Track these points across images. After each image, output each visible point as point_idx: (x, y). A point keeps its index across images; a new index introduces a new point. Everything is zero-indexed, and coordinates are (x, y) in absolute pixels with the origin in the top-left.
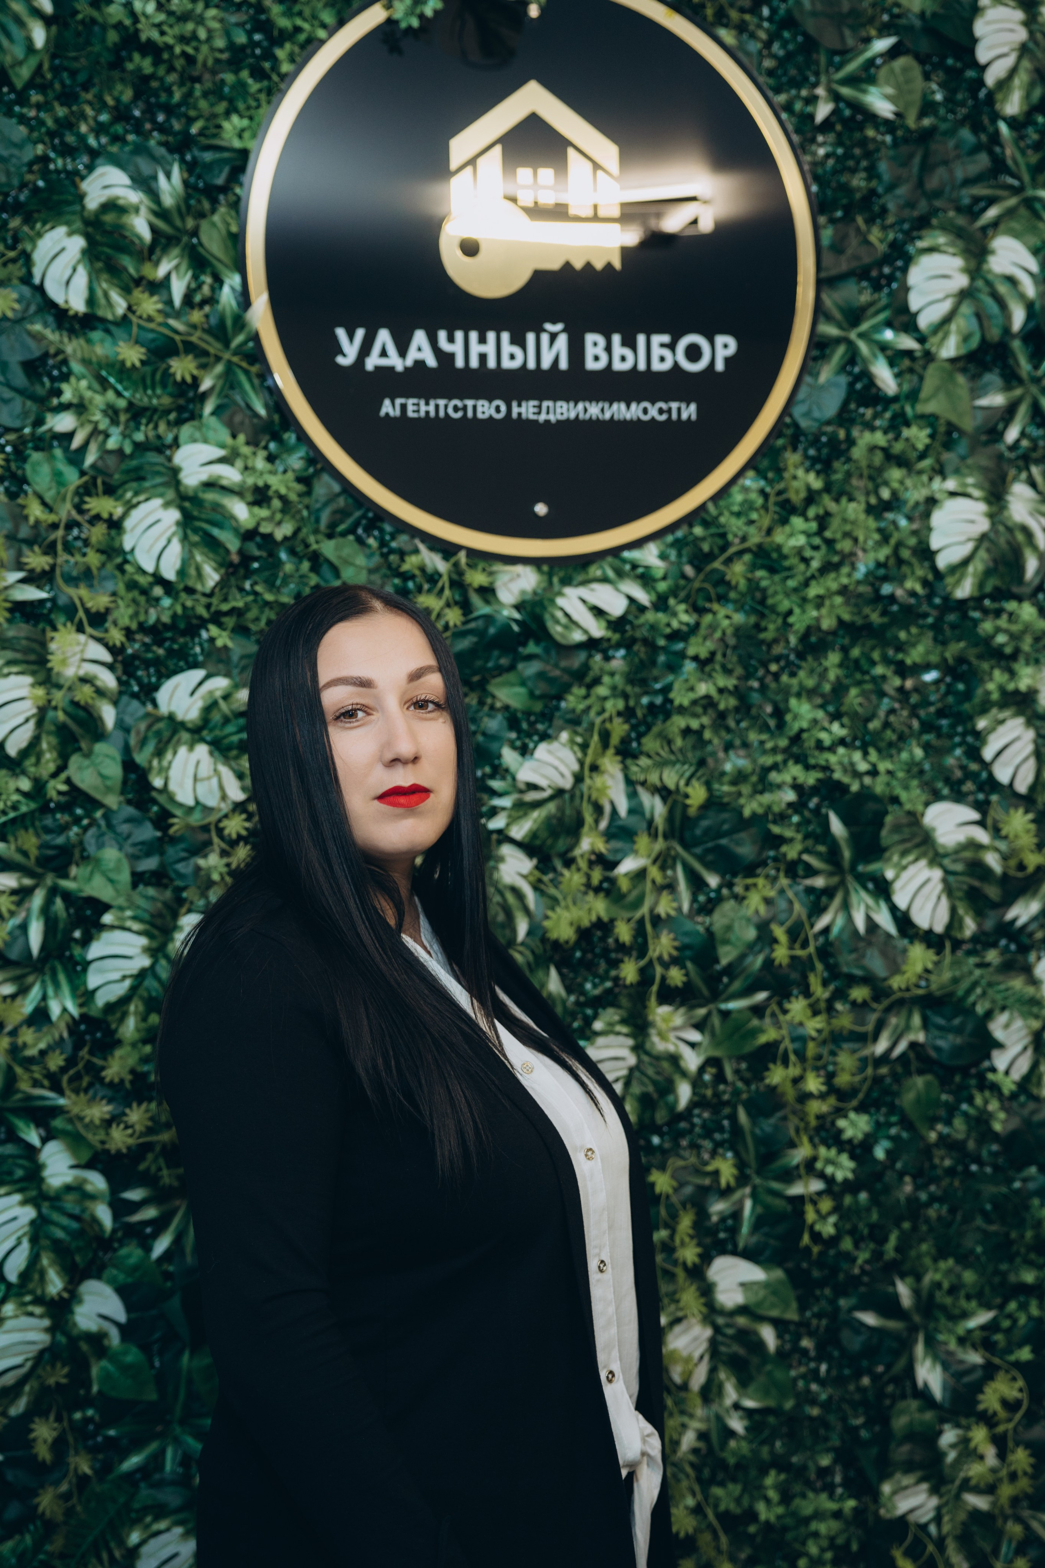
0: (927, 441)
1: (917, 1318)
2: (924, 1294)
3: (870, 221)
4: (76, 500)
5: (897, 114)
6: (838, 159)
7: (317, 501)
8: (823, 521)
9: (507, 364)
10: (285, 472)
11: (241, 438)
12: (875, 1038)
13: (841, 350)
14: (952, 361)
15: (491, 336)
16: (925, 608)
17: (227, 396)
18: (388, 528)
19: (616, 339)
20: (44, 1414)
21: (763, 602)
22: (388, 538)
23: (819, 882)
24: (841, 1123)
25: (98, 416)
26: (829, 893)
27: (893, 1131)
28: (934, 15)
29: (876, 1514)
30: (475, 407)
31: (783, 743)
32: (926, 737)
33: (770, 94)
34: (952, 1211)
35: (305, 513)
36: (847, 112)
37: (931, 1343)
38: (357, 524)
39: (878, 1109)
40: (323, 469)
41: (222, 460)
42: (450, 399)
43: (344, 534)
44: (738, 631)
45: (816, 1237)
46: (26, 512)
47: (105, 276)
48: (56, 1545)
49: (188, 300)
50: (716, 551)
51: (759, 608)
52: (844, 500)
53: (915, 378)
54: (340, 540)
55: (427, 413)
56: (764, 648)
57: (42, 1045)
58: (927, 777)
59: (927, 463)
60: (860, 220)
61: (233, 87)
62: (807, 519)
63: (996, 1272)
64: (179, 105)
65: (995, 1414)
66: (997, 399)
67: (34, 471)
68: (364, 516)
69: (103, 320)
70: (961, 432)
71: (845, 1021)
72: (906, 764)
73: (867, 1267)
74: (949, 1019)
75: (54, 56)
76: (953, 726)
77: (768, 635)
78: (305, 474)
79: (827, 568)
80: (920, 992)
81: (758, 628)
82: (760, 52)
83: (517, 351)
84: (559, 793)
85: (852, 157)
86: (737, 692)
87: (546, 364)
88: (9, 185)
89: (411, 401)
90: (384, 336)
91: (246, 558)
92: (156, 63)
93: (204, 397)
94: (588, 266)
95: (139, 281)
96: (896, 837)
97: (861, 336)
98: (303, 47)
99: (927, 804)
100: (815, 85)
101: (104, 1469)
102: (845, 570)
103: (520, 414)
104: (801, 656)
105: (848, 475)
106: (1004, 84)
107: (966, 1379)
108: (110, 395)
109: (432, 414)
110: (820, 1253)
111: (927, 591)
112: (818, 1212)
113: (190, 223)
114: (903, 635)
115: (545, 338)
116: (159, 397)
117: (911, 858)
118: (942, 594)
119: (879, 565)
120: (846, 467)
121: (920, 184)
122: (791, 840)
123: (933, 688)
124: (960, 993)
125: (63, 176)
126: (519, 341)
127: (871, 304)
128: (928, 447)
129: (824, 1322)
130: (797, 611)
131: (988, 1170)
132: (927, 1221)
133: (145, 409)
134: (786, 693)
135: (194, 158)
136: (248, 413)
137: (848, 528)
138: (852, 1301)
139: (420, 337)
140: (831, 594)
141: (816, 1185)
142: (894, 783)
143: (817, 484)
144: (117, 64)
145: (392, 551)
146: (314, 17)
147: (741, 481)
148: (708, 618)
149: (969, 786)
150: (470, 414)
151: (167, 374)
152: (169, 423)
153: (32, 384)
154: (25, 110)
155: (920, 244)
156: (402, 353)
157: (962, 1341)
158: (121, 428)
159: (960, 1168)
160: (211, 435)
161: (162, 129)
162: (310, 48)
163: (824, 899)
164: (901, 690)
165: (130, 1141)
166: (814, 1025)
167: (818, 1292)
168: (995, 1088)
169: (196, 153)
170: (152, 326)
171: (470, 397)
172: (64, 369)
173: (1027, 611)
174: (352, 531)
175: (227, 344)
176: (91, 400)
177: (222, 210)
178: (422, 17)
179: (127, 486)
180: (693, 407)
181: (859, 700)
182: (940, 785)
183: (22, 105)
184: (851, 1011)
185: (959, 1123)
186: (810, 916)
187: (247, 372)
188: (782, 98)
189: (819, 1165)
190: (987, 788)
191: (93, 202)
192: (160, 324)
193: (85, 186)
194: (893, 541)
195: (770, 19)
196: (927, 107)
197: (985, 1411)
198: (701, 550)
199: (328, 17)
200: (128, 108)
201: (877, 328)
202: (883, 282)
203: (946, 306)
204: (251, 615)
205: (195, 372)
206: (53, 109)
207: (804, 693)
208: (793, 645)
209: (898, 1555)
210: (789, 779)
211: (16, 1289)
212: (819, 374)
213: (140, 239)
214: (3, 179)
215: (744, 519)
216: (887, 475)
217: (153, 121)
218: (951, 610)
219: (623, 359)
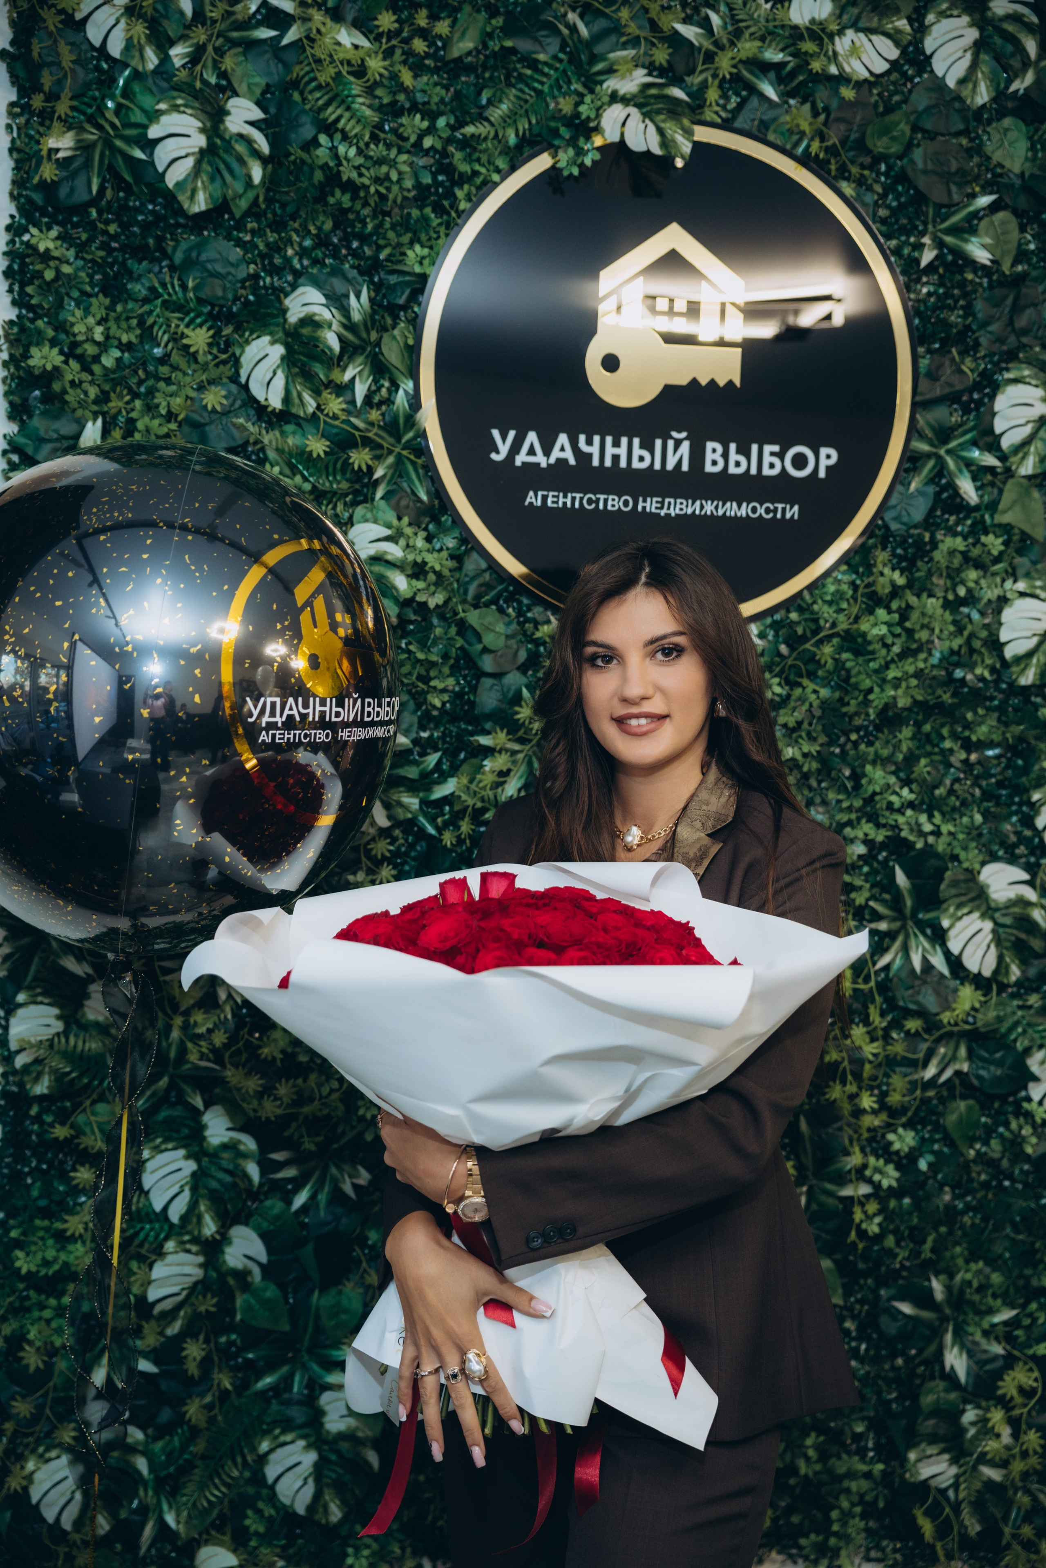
0: (1002, 548)
1: (948, 1311)
2: (955, 1290)
3: (963, 353)
6: (939, 297)
7: (466, 575)
9: (636, 464)
10: (441, 550)
11: (406, 520)
12: (925, 1065)
13: (931, 463)
14: (1029, 478)
15: (624, 440)
16: (991, 692)
18: (526, 601)
19: (733, 447)
20: (195, 1336)
21: (847, 680)
22: (524, 609)
23: (883, 926)
24: (891, 1137)
26: (891, 935)
27: (936, 1147)
28: (1032, 176)
29: (902, 1477)
30: (606, 501)
31: (858, 803)
32: (985, 804)
33: (882, 240)
34: (985, 1219)
35: (455, 585)
36: (950, 258)
37: (960, 1335)
38: (499, 595)
39: (924, 1127)
40: (472, 548)
41: (387, 539)
42: (585, 493)
43: (487, 605)
44: (824, 704)
45: (862, 1234)
47: (300, 380)
48: (199, 1447)
49: (368, 400)
50: (809, 634)
51: (844, 685)
52: (925, 595)
53: (996, 491)
54: (484, 610)
55: (565, 504)
56: (846, 720)
57: (210, 1025)
58: (984, 840)
60: (954, 350)
61: (417, 221)
62: (890, 612)
63: (1021, 1276)
64: (371, 235)
65: (1012, 1398)
68: (506, 590)
69: (297, 417)
70: (1034, 541)
71: (899, 1048)
73: (907, 1264)
74: (992, 1053)
75: (268, 190)
76: (1011, 796)
77: (851, 708)
78: (458, 552)
79: (907, 653)
80: (967, 1027)
81: (842, 702)
82: (876, 203)
83: (646, 454)
85: (952, 296)
86: (820, 757)
87: (670, 466)
88: (224, 298)
89: (552, 493)
90: (532, 437)
91: (403, 621)
92: (353, 199)
93: (377, 483)
94: (712, 382)
95: (328, 385)
96: (954, 891)
97: (948, 452)
98: (478, 188)
99: (983, 864)
100: (923, 234)
101: (243, 1386)
102: (922, 656)
103: (644, 508)
104: (879, 728)
105: (930, 574)
107: (988, 1367)
108: (298, 479)
109: (569, 505)
110: (864, 1248)
112: (865, 1213)
113: (374, 336)
114: (969, 716)
115: (671, 444)
116: (339, 483)
117: (965, 910)
119: (952, 652)
120: (929, 566)
121: (1011, 322)
122: (860, 888)
123: (995, 762)
124: (1003, 1030)
125: (270, 292)
126: (648, 445)
127: (961, 425)
128: (1001, 553)
129: (866, 1307)
130: (877, 689)
131: (1020, 1186)
132: (962, 1227)
133: (326, 492)
134: (863, 759)
137: (926, 621)
138: (892, 1292)
139: (563, 439)
140: (907, 676)
141: (864, 1189)
142: (955, 843)
143: (901, 580)
144: (321, 199)
145: (528, 620)
146: (489, 163)
147: (834, 574)
148: (798, 691)
149: (1022, 850)
150: (601, 506)
151: (347, 464)
152: (345, 504)
154: (241, 235)
155: (1008, 375)
156: (547, 453)
157: (986, 1334)
159: (994, 1183)
160: (380, 515)
161: (355, 254)
162: (485, 189)
163: (887, 940)
164: (966, 762)
165: (279, 1111)
166: (870, 1049)
167: (862, 1281)
168: (1029, 1116)
169: (382, 274)
170: (337, 423)
171: (602, 492)
174: (494, 601)
175: (398, 439)
178: (581, 166)
180: (796, 508)
181: (928, 769)
182: (996, 848)
183: (239, 231)
184: (904, 1040)
185: (995, 1143)
186: (872, 956)
187: (414, 463)
188: (893, 243)
189: (868, 1173)
190: (1038, 852)
191: (293, 317)
192: (343, 422)
193: (287, 302)
194: (966, 633)
195: (887, 174)
196: (1021, 255)
197: (1004, 1395)
198: (795, 632)
199: (502, 163)
200: (327, 235)
202: (974, 406)
203: (1027, 430)
204: (405, 670)
206: (265, 235)
207: (878, 760)
208: (872, 717)
209: (919, 1513)
210: (861, 835)
211: (177, 1230)
212: (909, 484)
213: (331, 349)
214: (220, 293)
215: (834, 608)
216: (963, 575)
217: (349, 247)
218: (1015, 695)
219: (738, 464)
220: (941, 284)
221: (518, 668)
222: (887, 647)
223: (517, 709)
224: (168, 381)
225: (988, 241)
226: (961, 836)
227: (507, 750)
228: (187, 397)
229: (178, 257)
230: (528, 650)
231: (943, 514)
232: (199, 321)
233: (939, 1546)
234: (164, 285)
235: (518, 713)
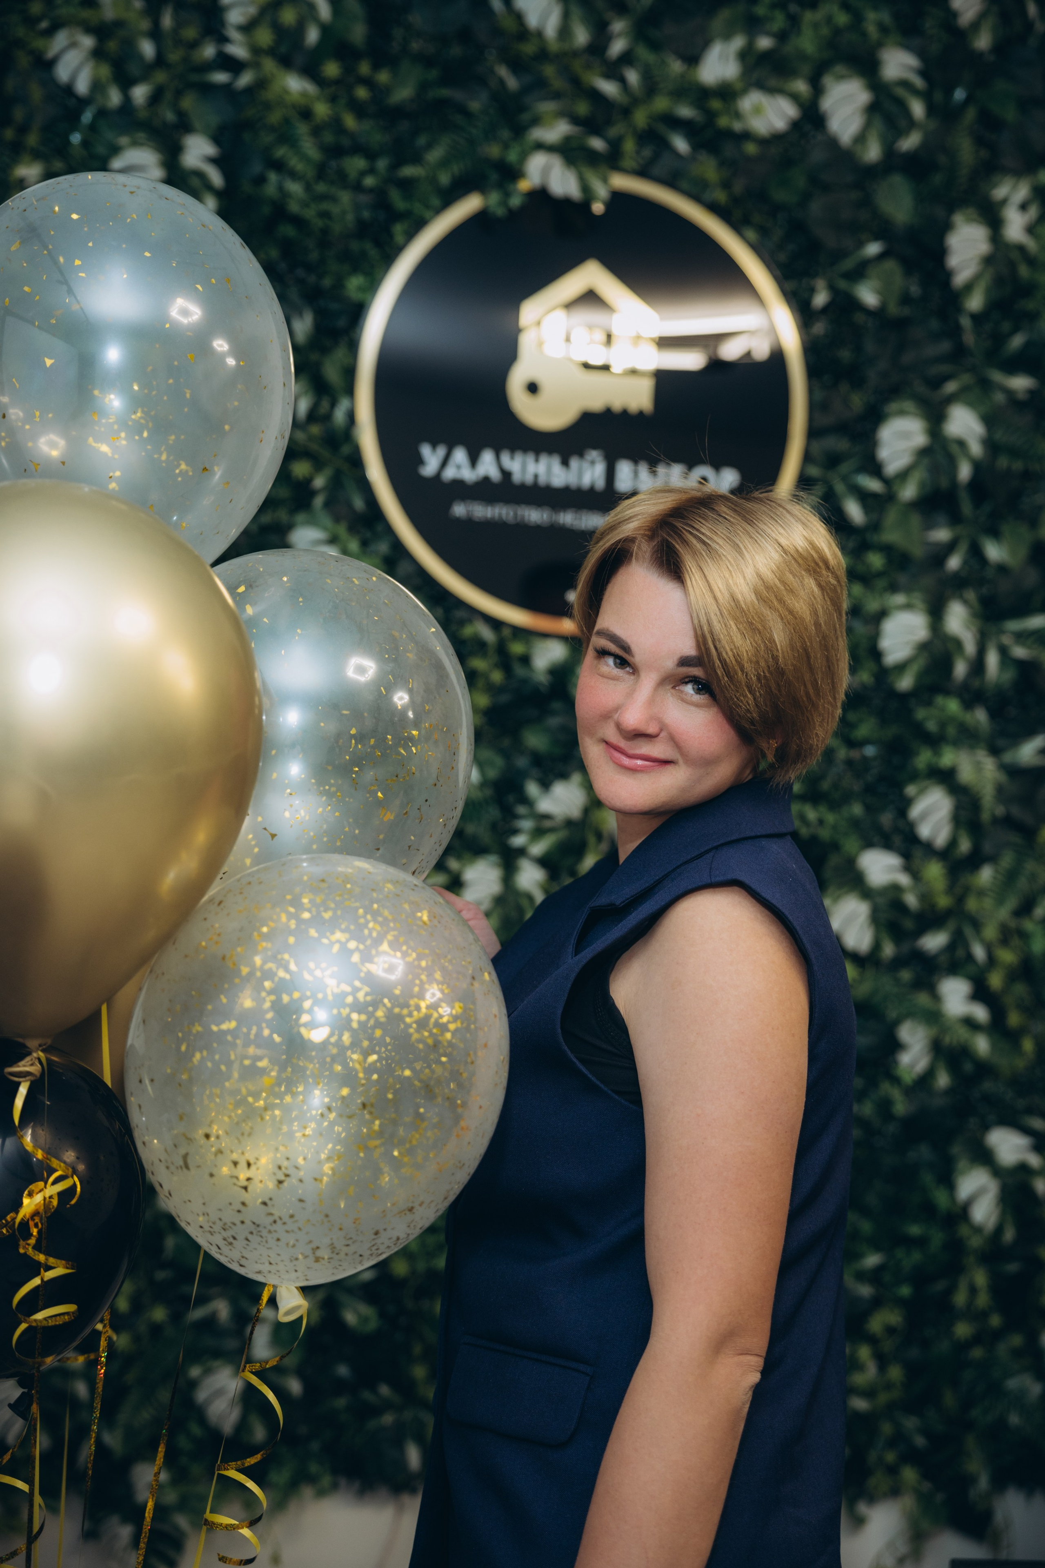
0: (884, 564)
3: (853, 387)
5: (881, 305)
6: (832, 337)
9: (554, 481)
11: (342, 525)
14: (910, 503)
15: (544, 459)
17: (334, 493)
19: (642, 466)
28: (916, 227)
32: (866, 798)
36: (842, 302)
53: (879, 514)
58: (863, 828)
59: (882, 581)
60: (844, 387)
61: (357, 253)
64: (314, 264)
65: (878, 1336)
66: (942, 535)
70: (912, 559)
72: (848, 819)
83: (563, 472)
84: (569, 823)
87: (585, 484)
89: (475, 506)
90: (460, 453)
92: (299, 232)
93: (315, 493)
94: (625, 410)
96: (836, 873)
97: (838, 477)
98: (413, 224)
99: (863, 850)
100: (817, 277)
101: (176, 1317)
103: (559, 521)
106: (969, 287)
107: (854, 1308)
111: (875, 683)
113: (317, 356)
114: (852, 716)
115: (586, 462)
117: (845, 891)
118: (888, 685)
121: (895, 360)
123: (872, 760)
124: (876, 1002)
126: (565, 463)
127: (847, 452)
128: (884, 569)
135: (324, 307)
136: (350, 507)
139: (487, 456)
146: (424, 201)
149: (896, 838)
155: (892, 407)
160: (319, 520)
162: (419, 225)
164: (846, 760)
168: (898, 1080)
169: (326, 302)
171: (521, 505)
173: (953, 706)
175: (335, 452)
177: (340, 348)
178: (508, 208)
182: (873, 834)
185: (869, 1105)
187: (348, 476)
188: (793, 284)
190: (908, 842)
196: (906, 299)
197: (871, 1334)
201: (851, 472)
203: (908, 460)
205: (311, 474)
218: (894, 699)
225: (877, 286)
226: (844, 826)
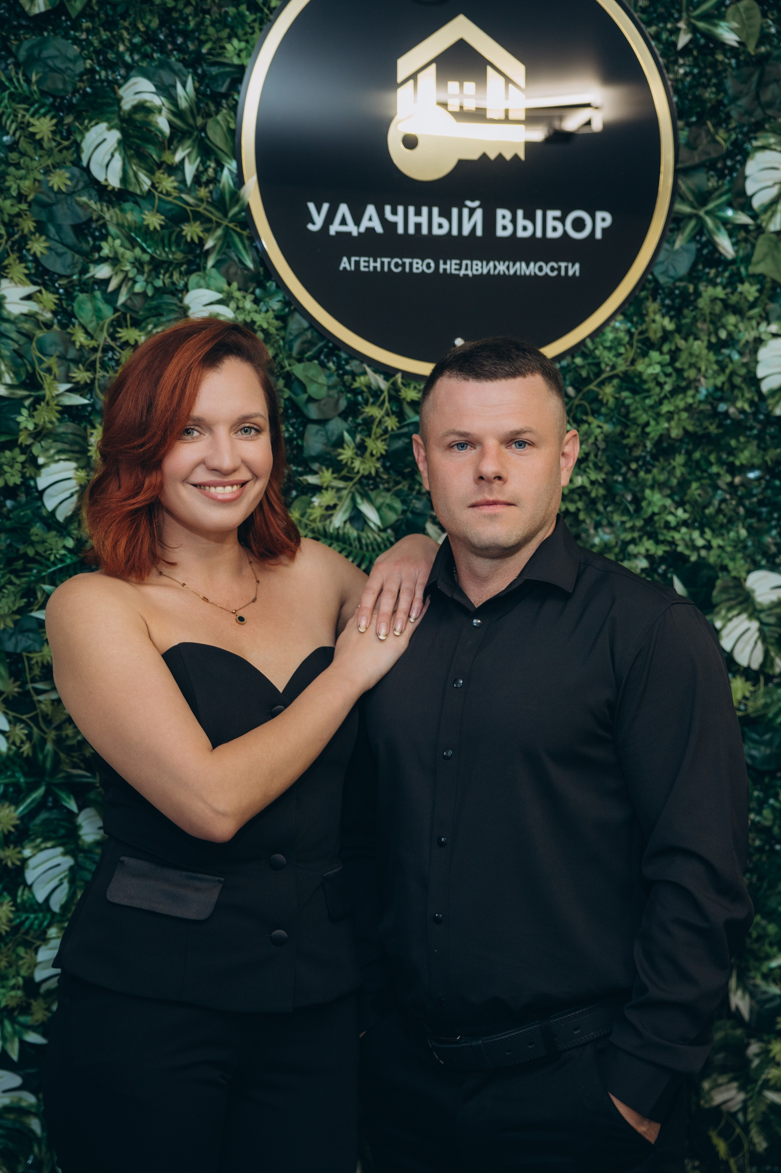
0: (757, 294)
3: (717, 125)
4: (111, 330)
5: (739, 43)
6: (694, 76)
7: (290, 334)
8: (675, 354)
9: (436, 231)
11: (235, 285)
13: (692, 223)
14: (778, 233)
15: (425, 210)
16: (751, 422)
17: (224, 253)
18: (344, 355)
19: (520, 213)
21: (626, 416)
22: (343, 362)
25: (128, 267)
29: (698, 1104)
30: (411, 264)
31: (639, 523)
33: (643, 26)
34: (761, 879)
35: (281, 343)
36: (702, 41)
37: (741, 979)
38: (320, 352)
40: (295, 310)
42: (392, 258)
43: (310, 359)
44: (607, 438)
46: (73, 339)
47: (135, 161)
49: (197, 179)
50: (592, 376)
51: (624, 420)
52: (691, 339)
53: (749, 246)
54: (307, 364)
55: (375, 268)
56: (627, 451)
58: (749, 551)
59: (755, 311)
60: (709, 124)
61: (234, 18)
62: (662, 353)
64: (193, 31)
67: (80, 308)
68: (326, 346)
69: (133, 194)
72: (733, 541)
74: (761, 735)
76: (770, 513)
77: (630, 441)
78: (282, 313)
79: (677, 391)
81: (623, 436)
83: (444, 222)
85: (706, 75)
86: (606, 484)
87: (466, 232)
88: (64, 91)
89: (363, 259)
90: (344, 209)
93: (207, 253)
94: (500, 156)
95: (160, 165)
96: (724, 597)
97: (708, 213)
99: (749, 572)
100: (678, 20)
102: (690, 393)
103: (445, 270)
104: (655, 457)
105: (695, 320)
108: (138, 251)
109: (379, 269)
111: (753, 409)
113: (200, 121)
114: (733, 443)
115: (466, 212)
116: (173, 253)
117: (735, 612)
118: (765, 412)
119: (716, 388)
120: (694, 313)
121: (757, 96)
123: (756, 483)
124: (770, 715)
125: (105, 84)
126: (446, 214)
128: (757, 299)
130: (652, 423)
133: (164, 262)
134: (643, 485)
135: (204, 71)
136: (241, 266)
137: (693, 360)
139: (371, 210)
140: (678, 411)
142: (724, 555)
143: (670, 326)
145: (346, 373)
147: (612, 324)
148: (584, 428)
149: (780, 559)
150: (407, 269)
151: (180, 236)
152: (181, 273)
153: (80, 242)
154: (77, 34)
155: (755, 143)
156: (357, 222)
157: (765, 977)
158: (146, 275)
159: (767, 847)
160: (212, 282)
161: (180, 49)
164: (731, 484)
169: (205, 66)
170: (170, 199)
171: (407, 257)
172: (104, 231)
174: (316, 357)
175: (225, 214)
176: (123, 256)
177: (225, 111)
179: (149, 320)
180: (577, 266)
181: (699, 492)
182: (759, 557)
183: (75, 30)
187: (240, 235)
188: (653, 29)
191: (127, 105)
192: (175, 198)
193: (121, 92)
194: (728, 371)
196: (764, 38)
198: (580, 375)
200: (155, 33)
201: (720, 208)
202: (726, 172)
203: (773, 192)
205: (201, 235)
206: (99, 33)
207: (656, 485)
208: (649, 449)
209: (713, 1135)
210: (642, 550)
211: (58, 918)
212: (674, 242)
213: (161, 132)
214: (60, 86)
215: (613, 353)
216: (724, 320)
217: (174, 43)
218: (772, 424)
219: (525, 228)
220: (696, 65)
221: (340, 415)
222: (661, 385)
223: (340, 450)
224: (17, 166)
225: (735, 25)
226: (729, 549)
227: (332, 488)
228: (35, 180)
229: (22, 54)
230: (348, 399)
231: (704, 267)
232: (42, 111)
233: (732, 1162)
234: (10, 80)
235: (340, 454)
